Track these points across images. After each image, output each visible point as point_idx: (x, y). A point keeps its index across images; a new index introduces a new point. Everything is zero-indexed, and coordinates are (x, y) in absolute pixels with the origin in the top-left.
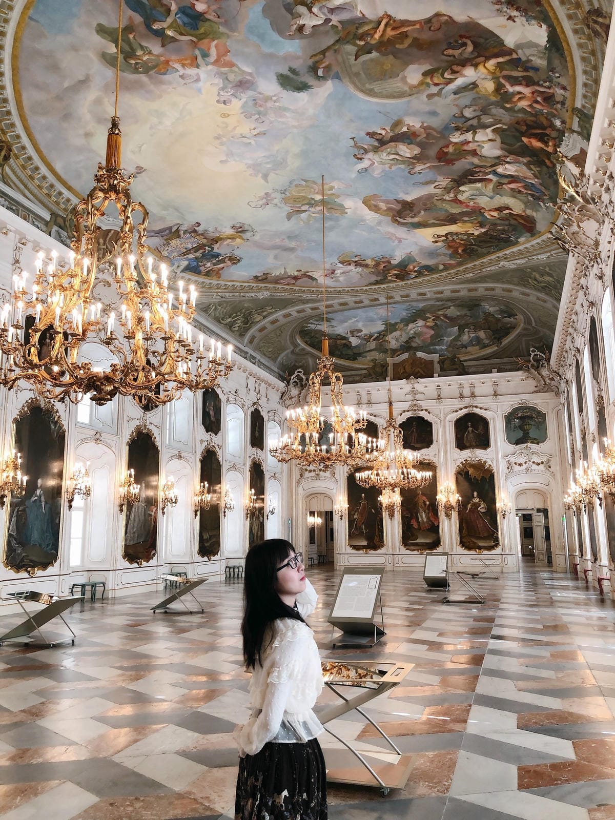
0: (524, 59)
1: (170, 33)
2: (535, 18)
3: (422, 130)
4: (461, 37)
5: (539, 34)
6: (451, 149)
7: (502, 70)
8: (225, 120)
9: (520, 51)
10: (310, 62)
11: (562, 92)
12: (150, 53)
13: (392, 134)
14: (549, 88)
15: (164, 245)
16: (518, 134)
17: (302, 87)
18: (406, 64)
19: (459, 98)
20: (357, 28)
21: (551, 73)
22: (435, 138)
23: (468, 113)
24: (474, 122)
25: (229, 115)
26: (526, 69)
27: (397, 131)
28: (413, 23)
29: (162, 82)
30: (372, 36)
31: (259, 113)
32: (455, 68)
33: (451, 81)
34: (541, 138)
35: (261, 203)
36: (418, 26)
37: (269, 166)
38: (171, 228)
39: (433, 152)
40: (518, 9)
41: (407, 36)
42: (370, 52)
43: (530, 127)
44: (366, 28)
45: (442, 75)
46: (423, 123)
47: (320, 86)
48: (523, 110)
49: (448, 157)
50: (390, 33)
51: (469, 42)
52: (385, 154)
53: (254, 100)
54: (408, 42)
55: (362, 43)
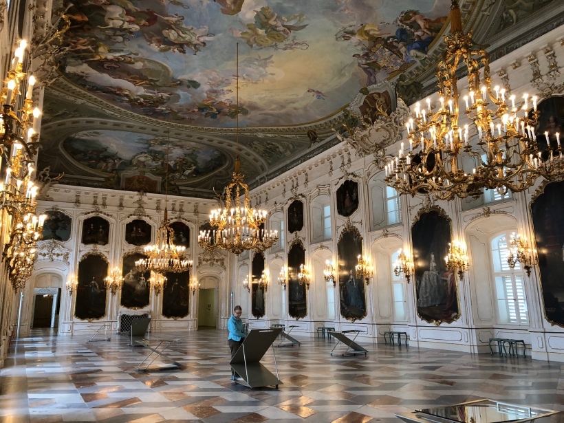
2: (71, 74)
3: (153, 41)
4: (108, 69)
5: (70, 69)
6: (143, 22)
7: (92, 55)
13: (172, 47)
16: (91, 22)
17: (192, 82)
22: (148, 34)
23: (120, 39)
24: (118, 33)
28: (126, 80)
30: (146, 83)
32: (117, 60)
33: (121, 56)
41: (132, 77)
42: (151, 80)
43: (82, 28)
44: (147, 86)
45: (125, 59)
46: (150, 45)
47: (184, 79)
49: (148, 17)
50: (138, 81)
51: (105, 67)
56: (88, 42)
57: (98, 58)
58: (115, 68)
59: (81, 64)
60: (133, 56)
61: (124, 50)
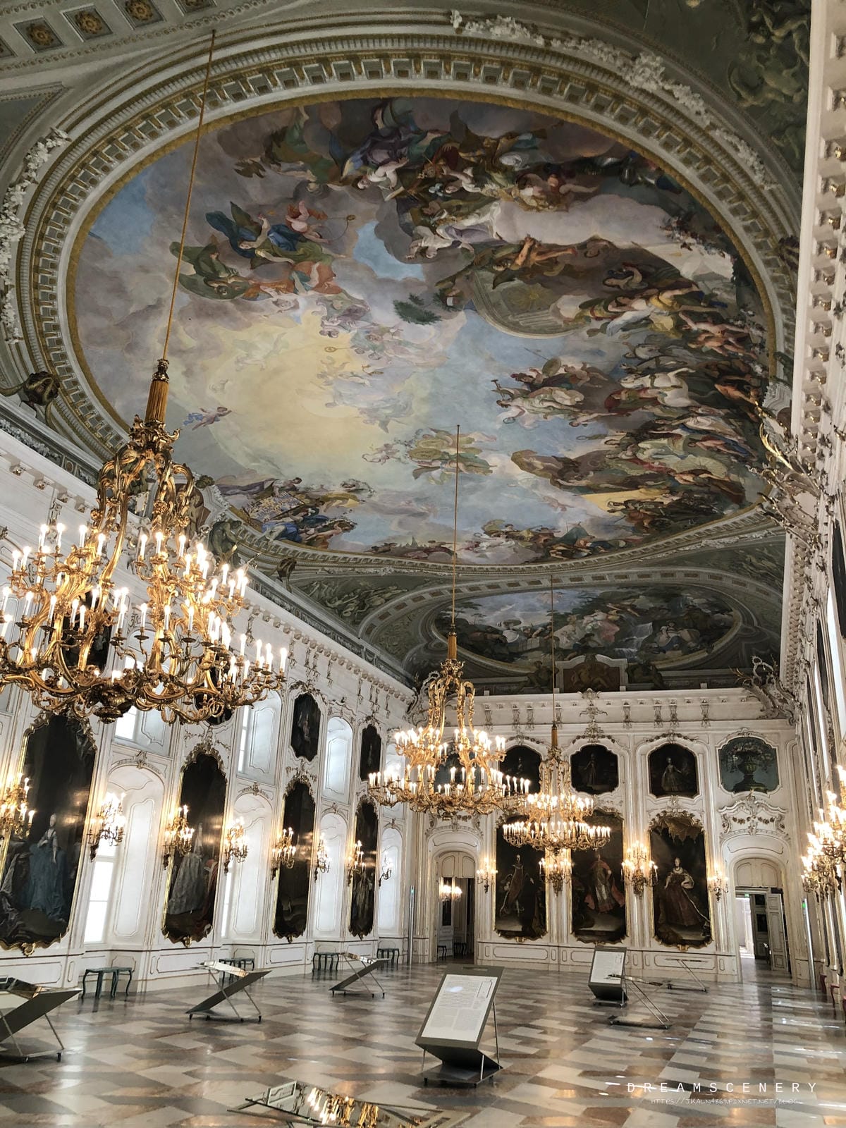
0: (706, 292)
1: (261, 254)
2: (715, 246)
3: (584, 372)
4: (626, 265)
5: (723, 266)
6: (624, 396)
7: (681, 304)
8: (331, 354)
9: (700, 283)
10: (437, 289)
11: (759, 333)
12: (237, 276)
13: (545, 377)
14: (742, 327)
15: (253, 505)
16: (709, 380)
17: (427, 318)
18: (560, 294)
19: (629, 335)
20: (494, 252)
21: (742, 311)
22: (601, 382)
23: (642, 353)
24: (652, 364)
25: (335, 349)
26: (711, 305)
27: (551, 374)
28: (566, 248)
29: (250, 309)
30: (513, 262)
31: (374, 348)
32: (621, 300)
33: (617, 315)
34: (739, 386)
35: (379, 456)
36: (570, 252)
37: (388, 411)
38: (262, 484)
39: (601, 399)
40: (694, 236)
41: (557, 263)
42: (511, 280)
43: (723, 372)
44: (504, 253)
45: (606, 308)
46: (585, 364)
47: (450, 317)
48: (712, 352)
49: (621, 406)
50: (535, 258)
51: (636, 271)
52: (537, 401)
53: (368, 332)
54: (557, 270)
55: (501, 269)
57: (666, 297)
58: (612, 275)
60: (597, 325)
61: (621, 332)
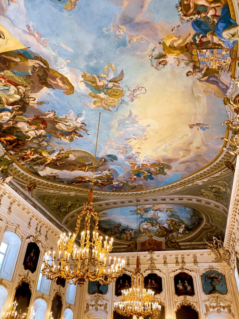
1: (146, 172)
3: (60, 136)
4: (62, 167)
7: (44, 160)
8: (140, 146)
10: (106, 163)
12: (155, 168)
13: (72, 135)
16: (19, 139)
17: (109, 156)
18: (75, 160)
19: (52, 149)
21: (30, 166)
22: (52, 132)
25: (138, 148)
26: (37, 163)
30: (88, 168)
31: (126, 148)
33: (59, 154)
35: (138, 92)
36: (76, 169)
39: (49, 125)
40: (52, 176)
41: (78, 167)
42: (88, 164)
43: (18, 144)
44: (91, 170)
45: (62, 156)
47: (103, 156)
50: (83, 168)
51: (59, 166)
55: (91, 166)
56: (32, 152)
57: (49, 161)
58: (64, 164)
59: (45, 168)
60: (62, 152)
61: (55, 149)
